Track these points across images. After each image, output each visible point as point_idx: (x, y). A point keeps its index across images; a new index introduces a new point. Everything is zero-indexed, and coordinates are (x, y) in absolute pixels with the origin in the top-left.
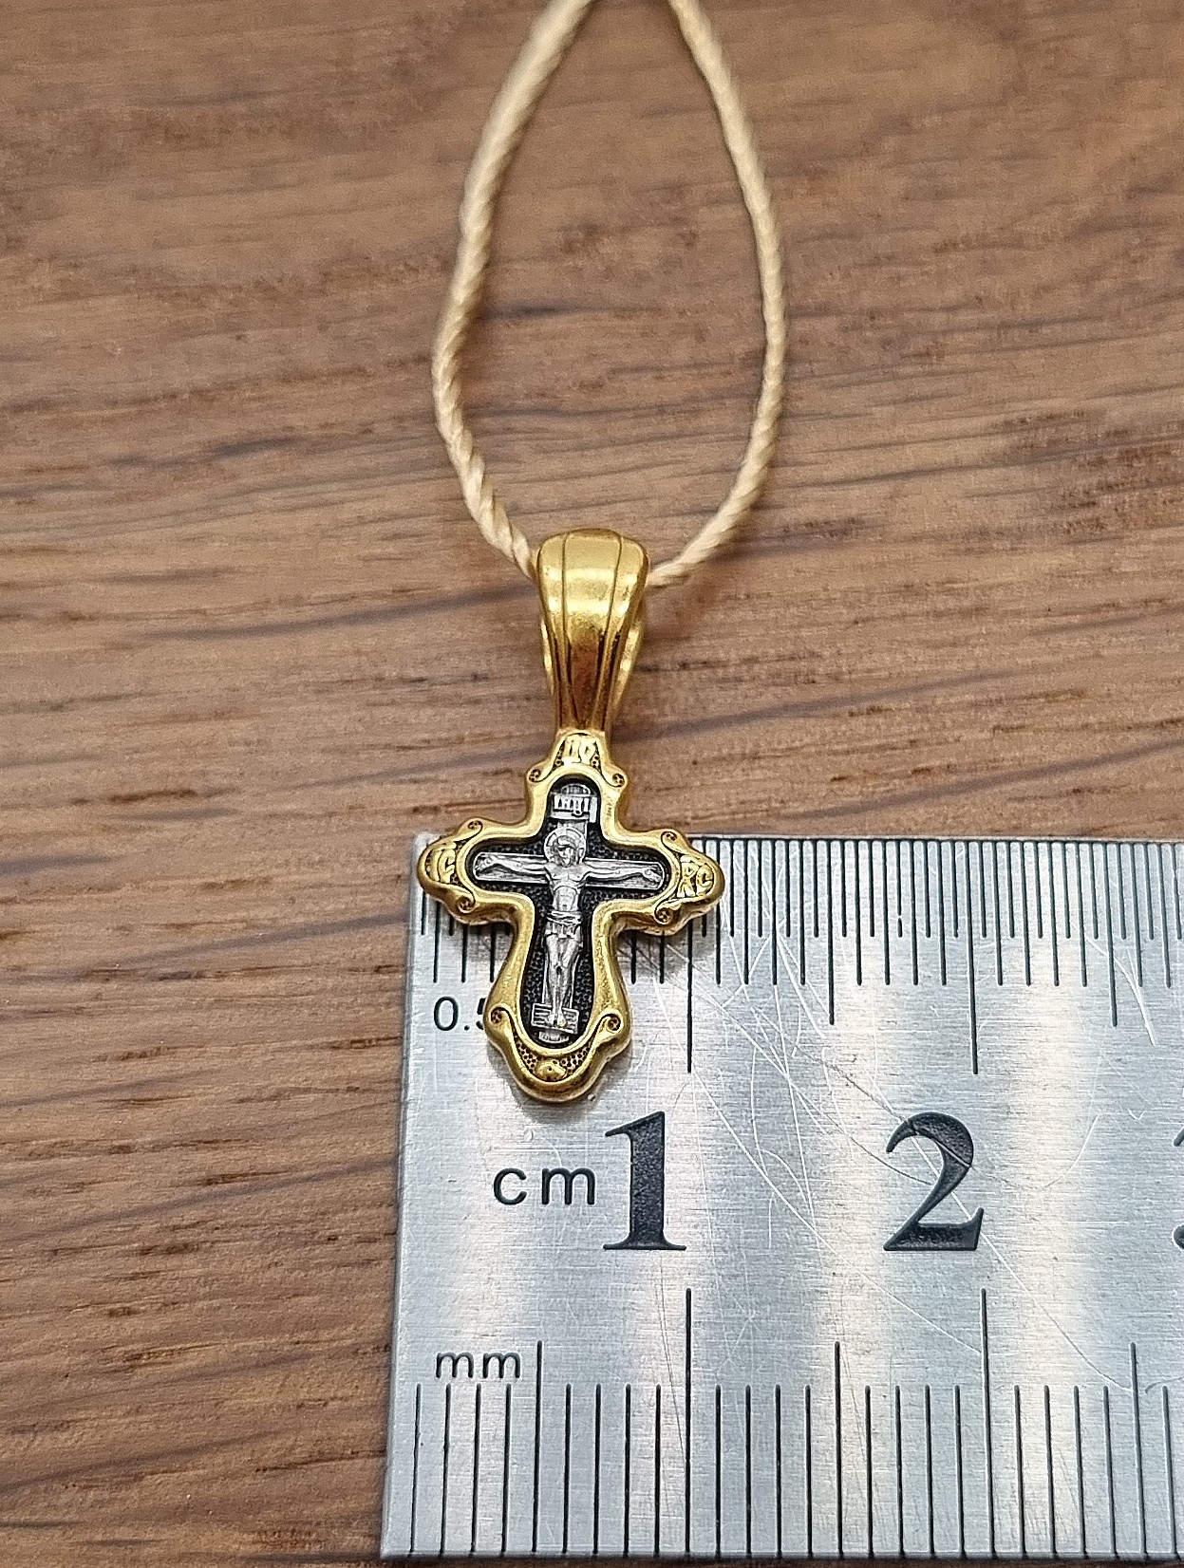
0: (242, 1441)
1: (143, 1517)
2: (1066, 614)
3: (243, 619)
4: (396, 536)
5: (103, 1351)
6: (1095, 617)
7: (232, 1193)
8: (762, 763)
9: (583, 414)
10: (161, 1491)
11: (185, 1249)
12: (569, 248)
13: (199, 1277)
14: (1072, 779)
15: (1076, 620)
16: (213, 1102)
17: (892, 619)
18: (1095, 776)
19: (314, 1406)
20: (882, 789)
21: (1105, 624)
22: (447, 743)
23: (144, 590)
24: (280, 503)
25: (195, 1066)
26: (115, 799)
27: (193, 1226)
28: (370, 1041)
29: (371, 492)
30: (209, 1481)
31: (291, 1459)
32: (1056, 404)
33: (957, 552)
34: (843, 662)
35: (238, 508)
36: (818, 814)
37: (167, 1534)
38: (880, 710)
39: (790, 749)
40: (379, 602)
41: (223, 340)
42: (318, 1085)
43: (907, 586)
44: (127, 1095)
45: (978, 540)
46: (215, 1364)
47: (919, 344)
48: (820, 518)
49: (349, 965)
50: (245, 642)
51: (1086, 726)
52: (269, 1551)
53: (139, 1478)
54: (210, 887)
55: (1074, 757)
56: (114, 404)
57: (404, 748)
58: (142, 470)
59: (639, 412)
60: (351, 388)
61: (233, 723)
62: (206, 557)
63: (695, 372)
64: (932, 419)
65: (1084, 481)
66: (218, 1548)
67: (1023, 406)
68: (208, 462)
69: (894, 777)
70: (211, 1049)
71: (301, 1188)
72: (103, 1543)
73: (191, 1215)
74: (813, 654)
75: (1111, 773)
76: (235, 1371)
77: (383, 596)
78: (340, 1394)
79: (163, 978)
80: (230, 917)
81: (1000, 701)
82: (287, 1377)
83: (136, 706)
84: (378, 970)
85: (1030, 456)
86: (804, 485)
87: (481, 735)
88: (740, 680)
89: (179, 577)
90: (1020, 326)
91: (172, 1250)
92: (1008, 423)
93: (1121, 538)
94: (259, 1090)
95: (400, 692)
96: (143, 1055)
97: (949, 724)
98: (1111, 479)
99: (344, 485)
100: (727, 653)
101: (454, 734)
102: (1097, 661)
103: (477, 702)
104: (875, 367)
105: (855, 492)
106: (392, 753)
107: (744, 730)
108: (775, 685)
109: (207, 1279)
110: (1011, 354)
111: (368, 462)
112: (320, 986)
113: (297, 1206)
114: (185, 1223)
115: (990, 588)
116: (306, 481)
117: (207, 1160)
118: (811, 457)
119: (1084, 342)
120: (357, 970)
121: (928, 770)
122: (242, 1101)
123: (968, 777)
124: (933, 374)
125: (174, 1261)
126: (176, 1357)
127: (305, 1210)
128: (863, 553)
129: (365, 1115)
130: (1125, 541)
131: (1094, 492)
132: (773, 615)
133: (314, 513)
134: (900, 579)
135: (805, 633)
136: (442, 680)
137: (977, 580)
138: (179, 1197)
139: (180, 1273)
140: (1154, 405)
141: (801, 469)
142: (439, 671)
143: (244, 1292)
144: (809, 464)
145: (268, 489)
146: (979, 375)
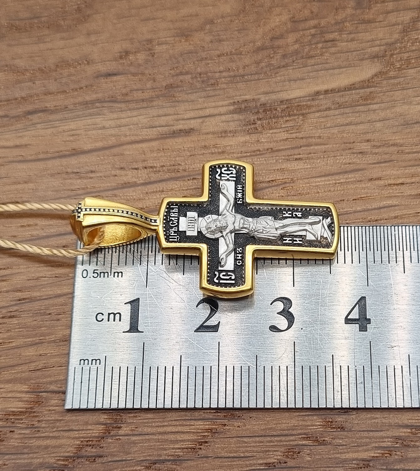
0: (25, 364)
2: (246, 153)
3: (33, 157)
4: (73, 135)
6: (254, 154)
7: (25, 303)
8: (165, 193)
9: (122, 102)
10: (6, 376)
11: (13, 316)
12: (121, 58)
13: (17, 323)
15: (248, 154)
16: (21, 280)
17: (201, 155)
21: (256, 155)
22: (83, 189)
23: (8, 150)
24: (43, 127)
25: (17, 271)
27: (15, 311)
29: (65, 124)
30: (18, 373)
31: (38, 368)
32: (247, 97)
33: (219, 137)
34: (187, 166)
35: (32, 128)
37: (7, 386)
38: (196, 179)
39: (172, 189)
40: (68, 152)
41: (30, 84)
42: (48, 276)
43: (205, 146)
45: (224, 133)
46: (20, 345)
47: (212, 81)
48: (183, 129)
50: (33, 163)
52: (31, 390)
54: (22, 226)
57: (73, 190)
58: (8, 119)
59: (137, 101)
60: (62, 96)
61: (29, 184)
62: (24, 141)
63: (152, 90)
64: (214, 102)
65: (253, 118)
66: (19, 390)
67: (238, 97)
68: (25, 117)
71: (43, 301)
73: (15, 308)
74: (179, 164)
76: (24, 347)
78: (50, 352)
80: (27, 234)
82: (38, 348)
83: (5, 180)
85: (239, 111)
86: (180, 120)
87: (93, 187)
88: (159, 171)
89: (17, 146)
90: (240, 76)
91: (11, 317)
92: (234, 102)
93: (262, 132)
94: (33, 277)
95: (71, 176)
96: (4, 269)
98: (261, 117)
99: (60, 122)
100: (157, 164)
101: (85, 186)
103: (91, 178)
104: (200, 88)
105: (192, 121)
106: (70, 192)
107: (160, 184)
108: (169, 173)
109: (18, 324)
110: (236, 84)
111: (66, 116)
113: (41, 306)
114: (14, 310)
115: (227, 146)
116: (50, 121)
117: (19, 295)
118: (182, 112)
119: (256, 80)
122: (28, 280)
124: (215, 89)
125: (11, 320)
126: (10, 344)
127: (44, 307)
128: (194, 138)
129: (59, 283)
130: (263, 133)
131: (256, 120)
132: (169, 154)
133: (52, 129)
134: (203, 144)
135: (177, 159)
136: (83, 172)
137: (223, 144)
138: (12, 304)
139: (12, 323)
140: (274, 97)
141: (179, 116)
142: (82, 170)
143: (27, 328)
144: (181, 114)
145: (40, 123)
146: (228, 90)
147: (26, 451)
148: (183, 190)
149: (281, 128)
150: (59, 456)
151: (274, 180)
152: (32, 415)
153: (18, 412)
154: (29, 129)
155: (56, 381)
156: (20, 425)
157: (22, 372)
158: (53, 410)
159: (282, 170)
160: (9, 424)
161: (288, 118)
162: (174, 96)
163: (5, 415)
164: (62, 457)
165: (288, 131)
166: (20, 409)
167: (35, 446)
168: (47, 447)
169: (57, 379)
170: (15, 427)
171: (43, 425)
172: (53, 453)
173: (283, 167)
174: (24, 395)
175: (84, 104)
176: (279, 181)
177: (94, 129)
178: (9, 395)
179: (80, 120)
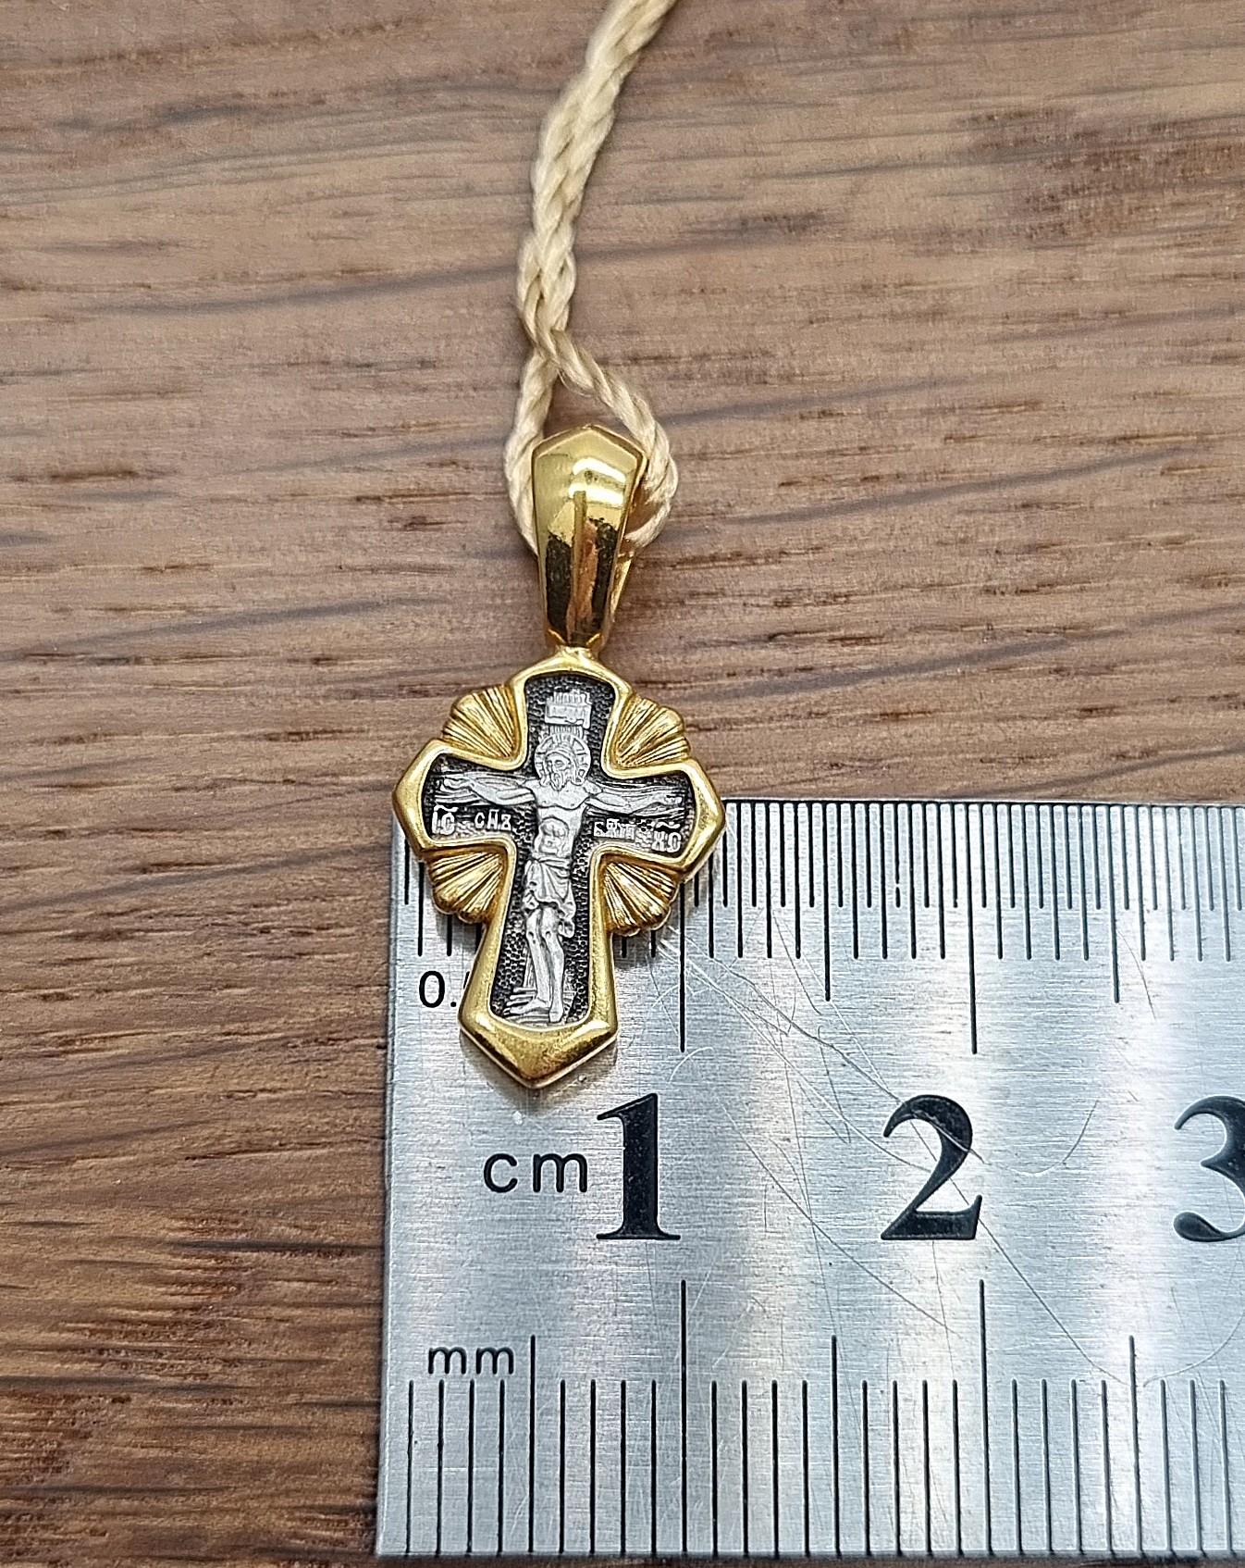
0: (170, 1128)
1: (73, 1199)
2: (1026, 322)
3: (191, 294)
4: (347, 214)
5: (37, 1035)
6: (1052, 327)
7: (166, 882)
8: (711, 464)
9: (540, 92)
10: (92, 1174)
11: (119, 935)
13: (131, 965)
14: (1020, 493)
15: (1034, 328)
16: (149, 790)
17: (849, 320)
18: (1045, 490)
19: (243, 1098)
20: (830, 496)
21: (1063, 334)
22: (391, 431)
23: (88, 261)
24: (229, 174)
25: (131, 752)
26: (55, 477)
27: (127, 913)
28: (308, 733)
29: (317, 167)
30: (138, 1166)
31: (218, 1148)
32: (1026, 101)
33: (917, 254)
34: (796, 363)
35: (186, 178)
36: (763, 519)
37: (96, 1217)
39: (739, 451)
40: (327, 282)
42: (255, 777)
43: (864, 287)
44: (62, 779)
45: (939, 239)
46: (147, 1053)
47: (887, 31)
48: (780, 212)
49: (289, 656)
50: (190, 319)
51: (1037, 440)
52: (196, 1237)
53: (69, 1161)
54: (150, 570)
55: (1024, 470)
56: (59, 62)
57: (349, 435)
58: (87, 134)
60: (305, 55)
61: (175, 403)
62: (154, 226)
64: (898, 112)
65: (1050, 182)
66: (146, 1233)
67: (989, 101)
68: (155, 129)
69: (840, 483)
70: (148, 737)
71: (236, 879)
72: (34, 1224)
73: (125, 902)
74: (765, 353)
75: (1061, 487)
76: (166, 1059)
77: (332, 276)
78: (269, 1086)
79: (102, 662)
80: (170, 602)
81: (953, 409)
82: (217, 1068)
83: (78, 380)
84: (317, 661)
85: (994, 152)
86: (766, 176)
87: (428, 425)
88: (689, 377)
89: (123, 247)
90: (993, 17)
91: (106, 937)
92: (975, 119)
93: (1084, 245)
94: (196, 779)
95: (343, 376)
96: (80, 740)
97: (900, 432)
98: (1079, 185)
99: (294, 158)
100: (679, 349)
101: (401, 423)
102: (1053, 373)
103: (421, 389)
104: (841, 54)
105: (817, 185)
106: (338, 440)
107: (693, 429)
108: (727, 385)
109: (139, 967)
110: (982, 46)
111: (320, 135)
112: (258, 676)
113: (231, 897)
114: (119, 910)
115: (949, 291)
116: (256, 153)
117: (141, 846)
118: (773, 147)
119: (1058, 36)
120: (296, 661)
121: (877, 478)
122: (177, 790)
123: (916, 487)
124: (900, 63)
125: (107, 948)
126: (108, 1044)
127: (239, 902)
128: (820, 249)
129: (301, 808)
130: (1088, 249)
131: (1060, 196)
132: (726, 311)
133: (263, 187)
134: (858, 279)
135: (758, 331)
136: (390, 366)
137: (935, 283)
138: (113, 884)
139: (114, 961)
140: (1125, 106)
141: (761, 160)
142: (387, 355)
143: (176, 982)
144: (770, 154)
145: (215, 159)
146: (948, 68)
147: (176, 1480)
148: (784, 457)
149: (1157, 232)
150: (311, 1508)
151: (1132, 438)
152: (200, 1334)
153: (144, 1322)
154: (174, 179)
155: (295, 1204)
156: (151, 1377)
157: (156, 1162)
158: (281, 1321)
159: (1162, 397)
160: (108, 1371)
161: (1180, 196)
162: (741, 83)
163: (93, 1332)
164: (322, 1509)
165: (1182, 245)
166: (150, 1313)
167: (212, 1461)
168: (258, 1471)
169: (298, 1194)
170: (132, 1381)
171: (245, 1381)
172: (287, 1493)
173: (1166, 387)
174: (163, 1258)
175: (389, 92)
176: (1153, 440)
177: (430, 194)
178: (108, 1255)
179: (370, 156)
